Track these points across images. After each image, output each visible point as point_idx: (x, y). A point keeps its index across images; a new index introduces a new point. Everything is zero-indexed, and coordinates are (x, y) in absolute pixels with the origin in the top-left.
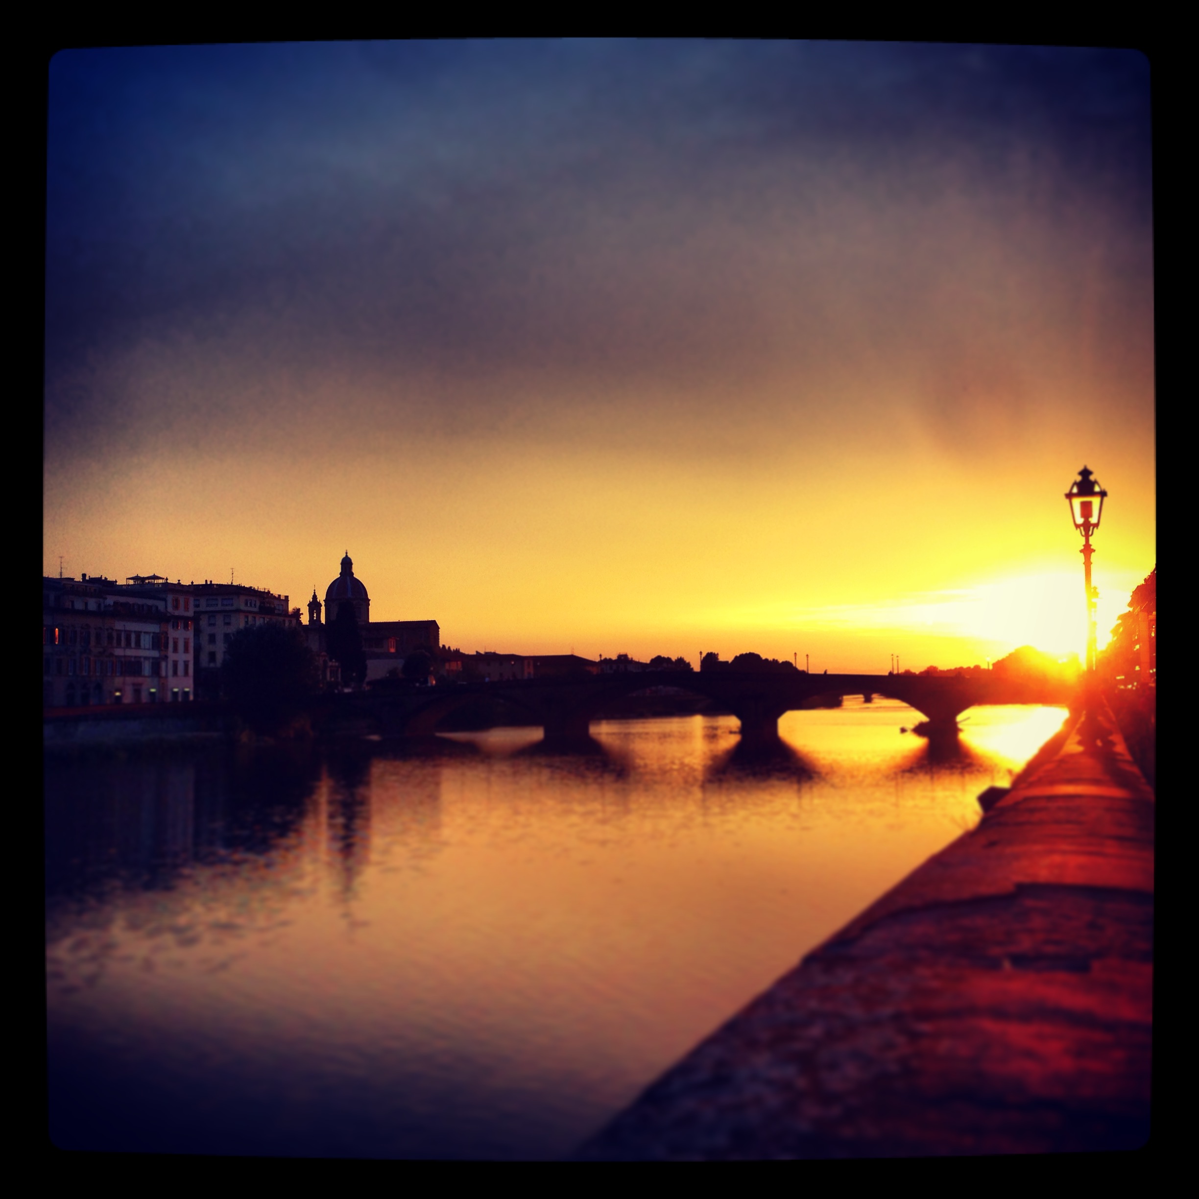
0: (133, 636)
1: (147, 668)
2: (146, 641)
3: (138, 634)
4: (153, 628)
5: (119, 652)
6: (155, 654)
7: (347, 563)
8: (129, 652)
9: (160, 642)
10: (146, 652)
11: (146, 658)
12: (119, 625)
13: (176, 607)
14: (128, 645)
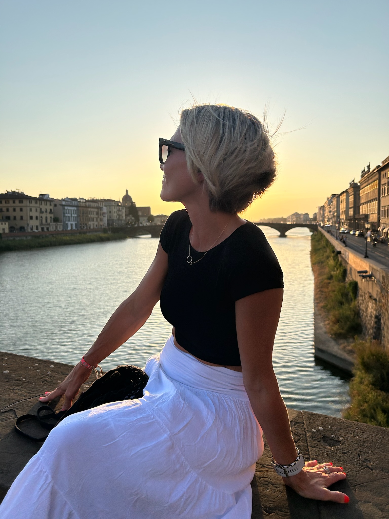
0: (92, 212)
1: (95, 220)
2: (95, 213)
3: (93, 212)
4: (96, 210)
5: (89, 216)
6: (97, 216)
7: (127, 191)
8: (92, 216)
9: (97, 213)
10: (95, 216)
11: (95, 217)
12: (89, 209)
13: (100, 205)
14: (91, 214)
